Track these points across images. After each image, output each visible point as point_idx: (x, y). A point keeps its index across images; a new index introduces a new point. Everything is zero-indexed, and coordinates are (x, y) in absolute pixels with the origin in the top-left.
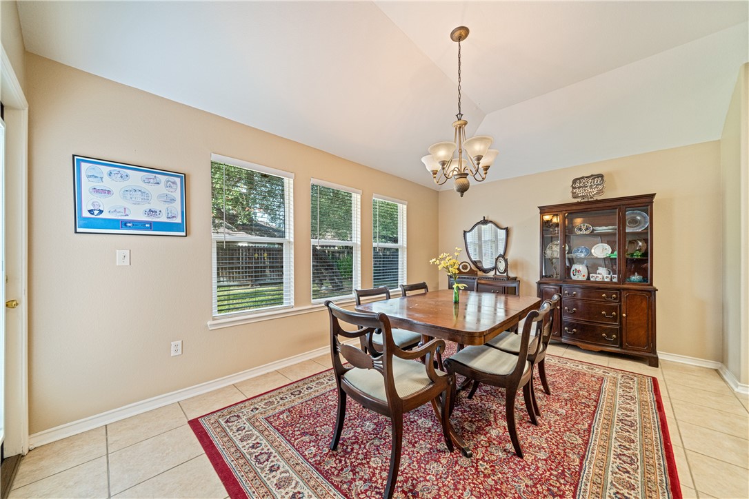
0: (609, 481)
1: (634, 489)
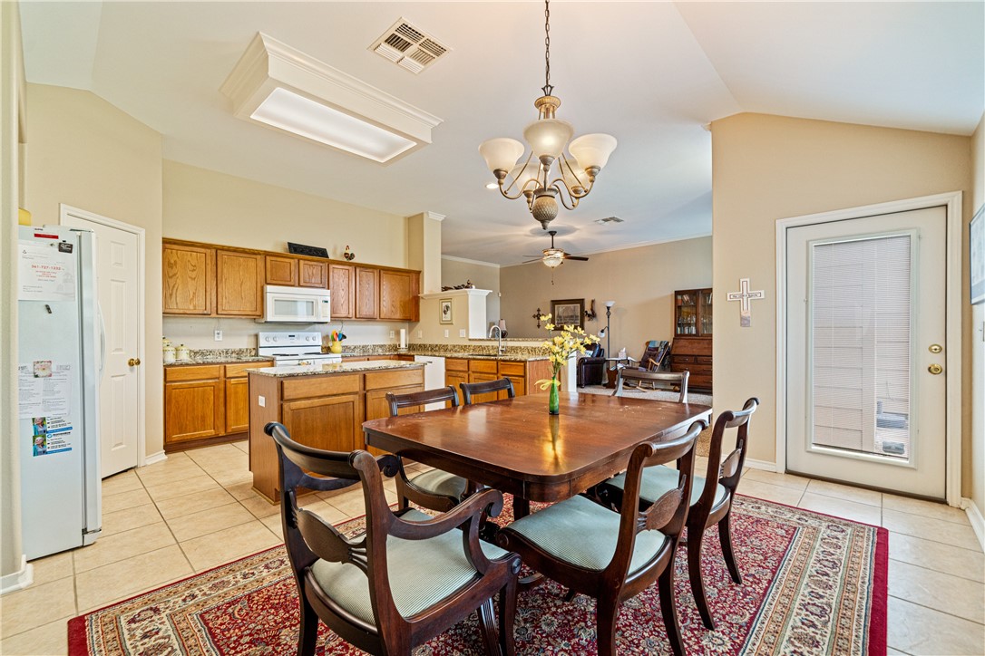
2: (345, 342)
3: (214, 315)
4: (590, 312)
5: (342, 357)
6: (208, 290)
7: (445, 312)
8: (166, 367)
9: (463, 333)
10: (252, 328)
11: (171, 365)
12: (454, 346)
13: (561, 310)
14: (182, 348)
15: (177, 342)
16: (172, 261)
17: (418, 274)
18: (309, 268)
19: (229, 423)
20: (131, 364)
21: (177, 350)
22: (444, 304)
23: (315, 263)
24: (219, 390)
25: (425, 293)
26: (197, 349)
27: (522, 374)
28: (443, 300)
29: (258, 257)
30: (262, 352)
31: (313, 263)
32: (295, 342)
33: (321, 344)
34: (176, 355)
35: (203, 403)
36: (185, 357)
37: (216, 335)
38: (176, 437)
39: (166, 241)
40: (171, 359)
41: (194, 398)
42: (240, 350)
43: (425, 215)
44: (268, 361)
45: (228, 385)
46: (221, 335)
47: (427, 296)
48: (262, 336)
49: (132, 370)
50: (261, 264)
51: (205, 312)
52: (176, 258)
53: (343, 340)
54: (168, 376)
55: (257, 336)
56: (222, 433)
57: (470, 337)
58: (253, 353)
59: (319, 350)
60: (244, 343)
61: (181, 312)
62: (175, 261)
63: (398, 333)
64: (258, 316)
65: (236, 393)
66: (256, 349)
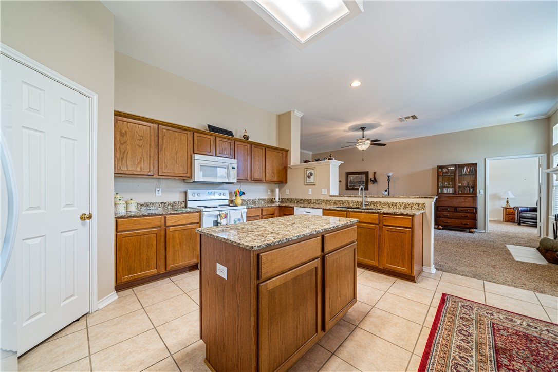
0: (474, 350)
1: (458, 345)
2: (244, 197)
3: (156, 176)
4: (373, 179)
5: (247, 208)
6: (152, 155)
7: (309, 177)
8: (117, 219)
9: (324, 191)
10: (182, 187)
11: (121, 217)
12: (317, 200)
13: (352, 178)
14: (132, 202)
15: (127, 197)
16: (124, 131)
17: (287, 151)
18: (223, 143)
19: (168, 262)
20: (83, 218)
21: (127, 203)
22: (308, 172)
23: (227, 140)
24: (161, 236)
25: (292, 164)
26: (142, 202)
27: (410, 226)
28: (307, 169)
29: (189, 132)
30: (190, 204)
31: (225, 140)
32: (212, 197)
33: (228, 198)
34: (127, 208)
35: (148, 248)
36: (133, 209)
37: (157, 192)
38: (125, 278)
39: (117, 114)
40: (122, 211)
41: (140, 244)
42: (174, 203)
43: (292, 112)
44: (197, 212)
45: (167, 232)
46: (160, 192)
47: (293, 166)
48: (190, 192)
49: (84, 225)
50: (190, 138)
51: (149, 173)
52: (126, 129)
53: (243, 196)
54: (118, 227)
55: (186, 193)
56: (163, 271)
57: (331, 194)
58: (183, 205)
59: (227, 202)
60: (176, 197)
61: (131, 173)
62: (126, 131)
63: (273, 191)
64: (187, 178)
65: (174, 238)
66: (185, 202)
